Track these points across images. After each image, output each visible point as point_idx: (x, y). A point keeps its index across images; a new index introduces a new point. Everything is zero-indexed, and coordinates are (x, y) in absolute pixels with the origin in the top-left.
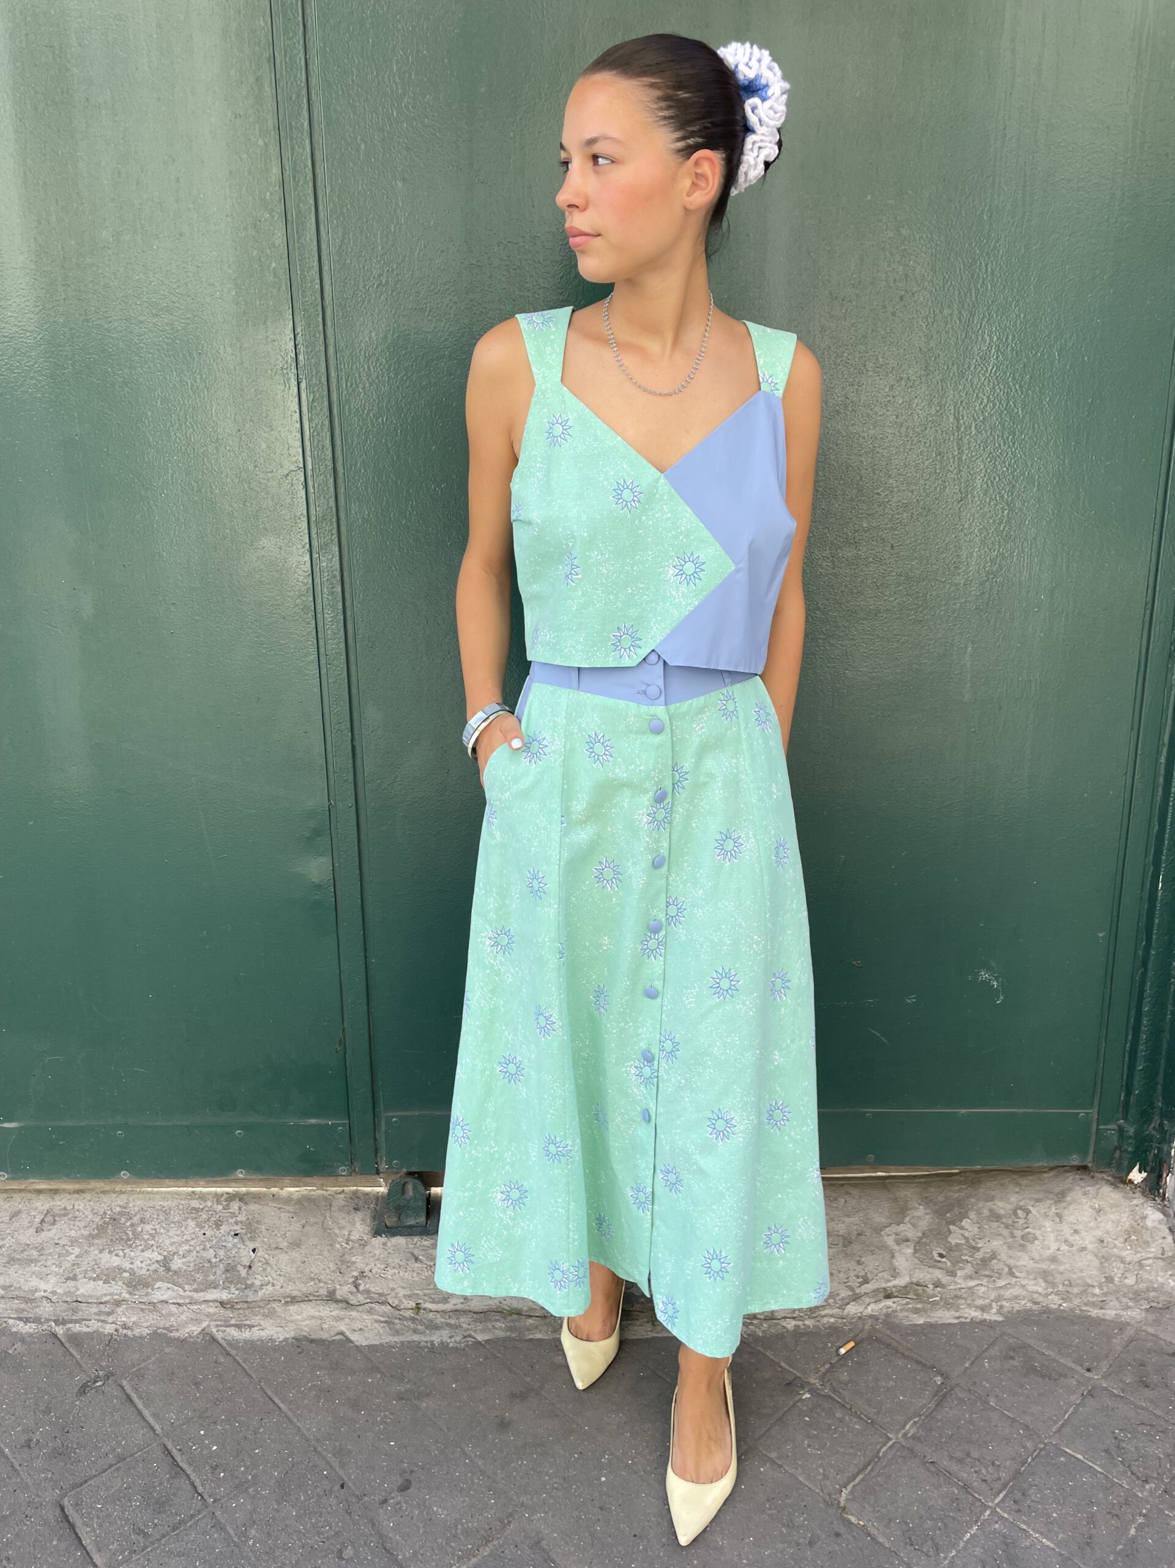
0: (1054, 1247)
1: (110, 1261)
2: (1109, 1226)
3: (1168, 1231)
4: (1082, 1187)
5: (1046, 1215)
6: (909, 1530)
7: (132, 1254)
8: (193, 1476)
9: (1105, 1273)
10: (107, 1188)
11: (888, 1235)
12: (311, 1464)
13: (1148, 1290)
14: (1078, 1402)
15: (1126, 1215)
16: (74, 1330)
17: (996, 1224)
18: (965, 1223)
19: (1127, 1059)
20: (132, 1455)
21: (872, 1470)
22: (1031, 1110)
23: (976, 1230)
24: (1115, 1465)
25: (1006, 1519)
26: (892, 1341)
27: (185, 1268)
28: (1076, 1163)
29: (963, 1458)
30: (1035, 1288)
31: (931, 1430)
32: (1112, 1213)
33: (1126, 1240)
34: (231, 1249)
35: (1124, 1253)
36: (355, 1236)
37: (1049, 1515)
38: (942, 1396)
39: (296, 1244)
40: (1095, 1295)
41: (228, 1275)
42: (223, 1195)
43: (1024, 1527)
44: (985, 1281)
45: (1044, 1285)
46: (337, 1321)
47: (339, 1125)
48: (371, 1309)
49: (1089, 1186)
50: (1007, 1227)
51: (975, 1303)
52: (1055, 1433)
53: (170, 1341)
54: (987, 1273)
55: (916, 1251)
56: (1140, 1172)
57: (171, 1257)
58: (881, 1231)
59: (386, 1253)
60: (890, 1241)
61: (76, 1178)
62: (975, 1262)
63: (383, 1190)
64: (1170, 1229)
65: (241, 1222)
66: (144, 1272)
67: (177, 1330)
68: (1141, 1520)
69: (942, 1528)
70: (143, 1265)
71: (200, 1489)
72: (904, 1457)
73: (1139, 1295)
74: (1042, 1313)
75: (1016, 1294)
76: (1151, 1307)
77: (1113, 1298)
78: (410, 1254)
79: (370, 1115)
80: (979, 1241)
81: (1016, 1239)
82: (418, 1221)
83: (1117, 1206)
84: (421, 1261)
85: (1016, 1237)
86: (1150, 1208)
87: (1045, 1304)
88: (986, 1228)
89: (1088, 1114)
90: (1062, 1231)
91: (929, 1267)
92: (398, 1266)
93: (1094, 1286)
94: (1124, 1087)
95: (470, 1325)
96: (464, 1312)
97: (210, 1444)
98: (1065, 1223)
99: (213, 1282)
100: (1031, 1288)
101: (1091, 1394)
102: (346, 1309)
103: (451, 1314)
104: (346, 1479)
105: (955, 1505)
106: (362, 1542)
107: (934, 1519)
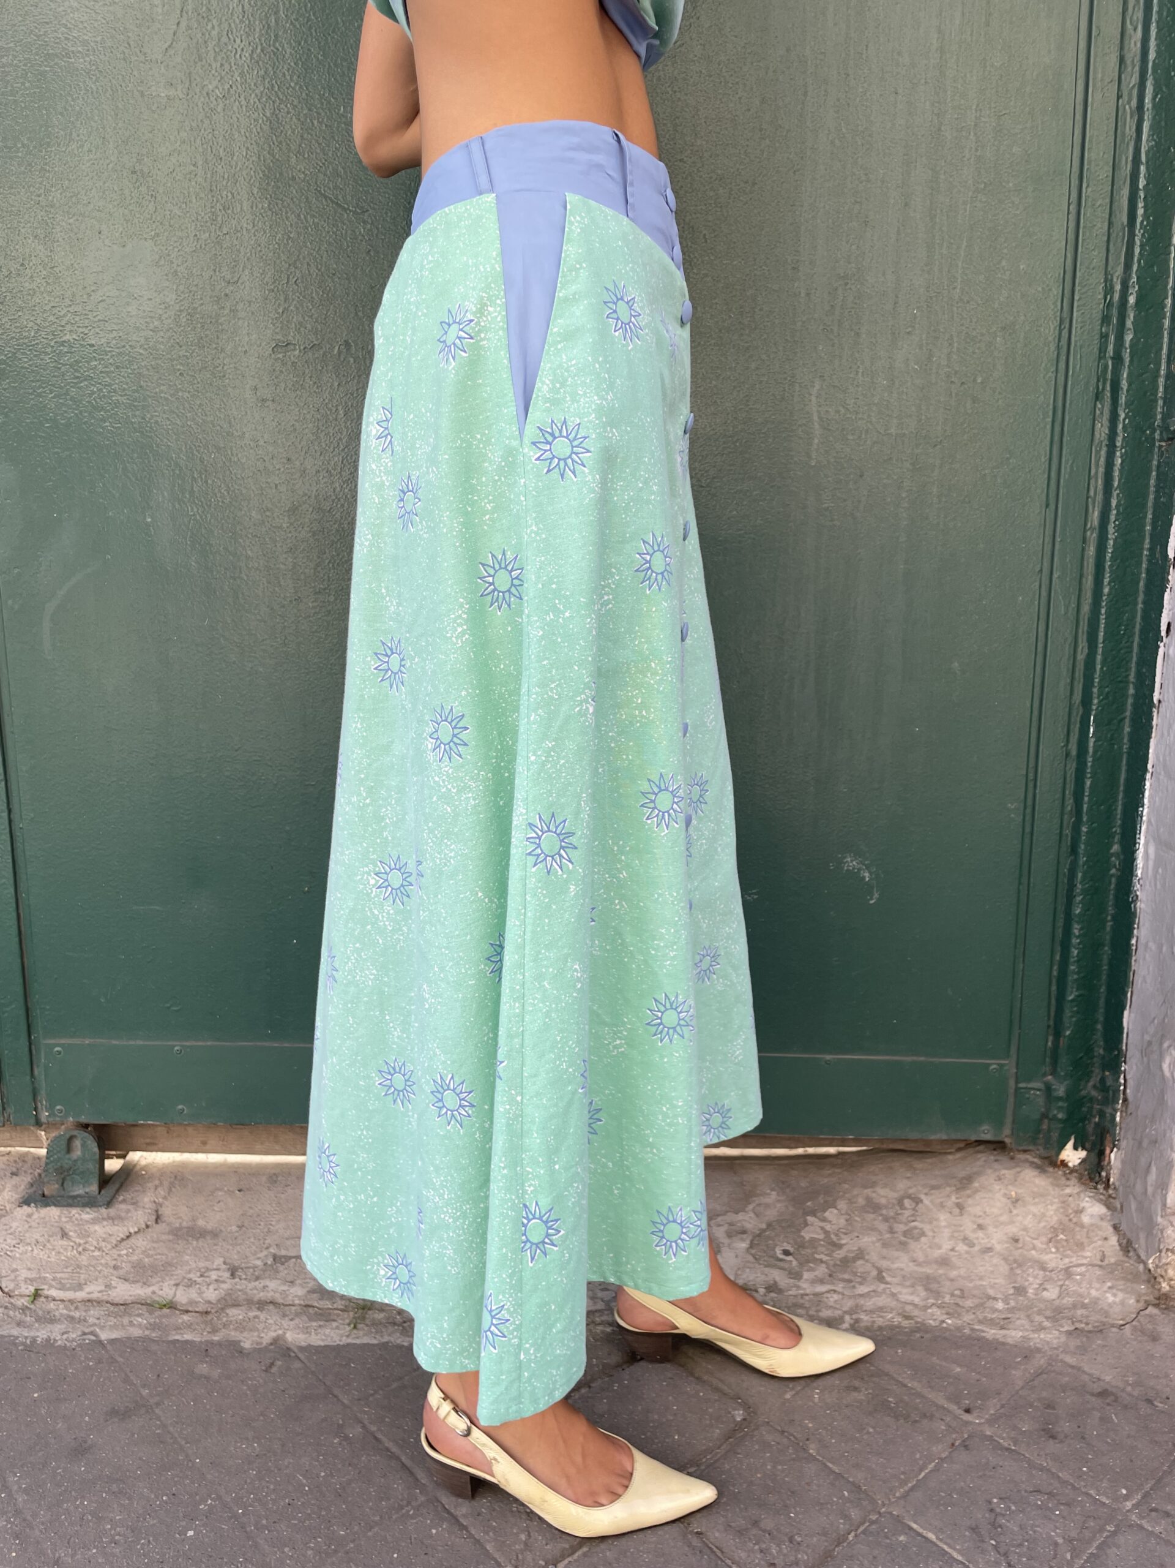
0: (947, 1246)
2: (1029, 1221)
3: (1111, 1229)
4: (995, 1170)
5: (942, 1206)
9: (1015, 1282)
11: (719, 1226)
13: (1074, 1306)
14: (943, 1456)
15: (1054, 1207)
17: (872, 1216)
18: (830, 1213)
19: (1054, 988)
22: (922, 1059)
23: (842, 1222)
24: (983, 1552)
28: (989, 1137)
30: (910, 1298)
32: (1035, 1204)
33: (1050, 1240)
35: (1046, 1258)
40: (996, 1310)
44: (839, 1287)
45: (923, 1294)
49: (1005, 1169)
50: (886, 1219)
51: (820, 1313)
52: (899, 1498)
54: (846, 1276)
55: (751, 1246)
56: (1075, 1148)
62: (832, 1263)
63: (43, 1150)
64: (1116, 1228)
73: (1061, 1313)
74: (914, 1331)
75: (880, 1304)
76: (1076, 1329)
77: (1022, 1315)
78: (58, 1229)
79: (23, 1041)
80: (842, 1236)
81: (896, 1235)
82: (87, 1190)
83: (1042, 1195)
84: (69, 1239)
85: (896, 1232)
86: (1087, 1199)
87: (919, 1320)
88: (857, 1221)
89: (1001, 1066)
90: (961, 1226)
91: (766, 1266)
92: (34, 1242)
93: (995, 1299)
94: (1051, 1031)
95: (98, 1319)
96: (99, 1302)
98: (966, 1216)
100: (905, 1297)
101: (966, 1445)
103: (79, 1304)
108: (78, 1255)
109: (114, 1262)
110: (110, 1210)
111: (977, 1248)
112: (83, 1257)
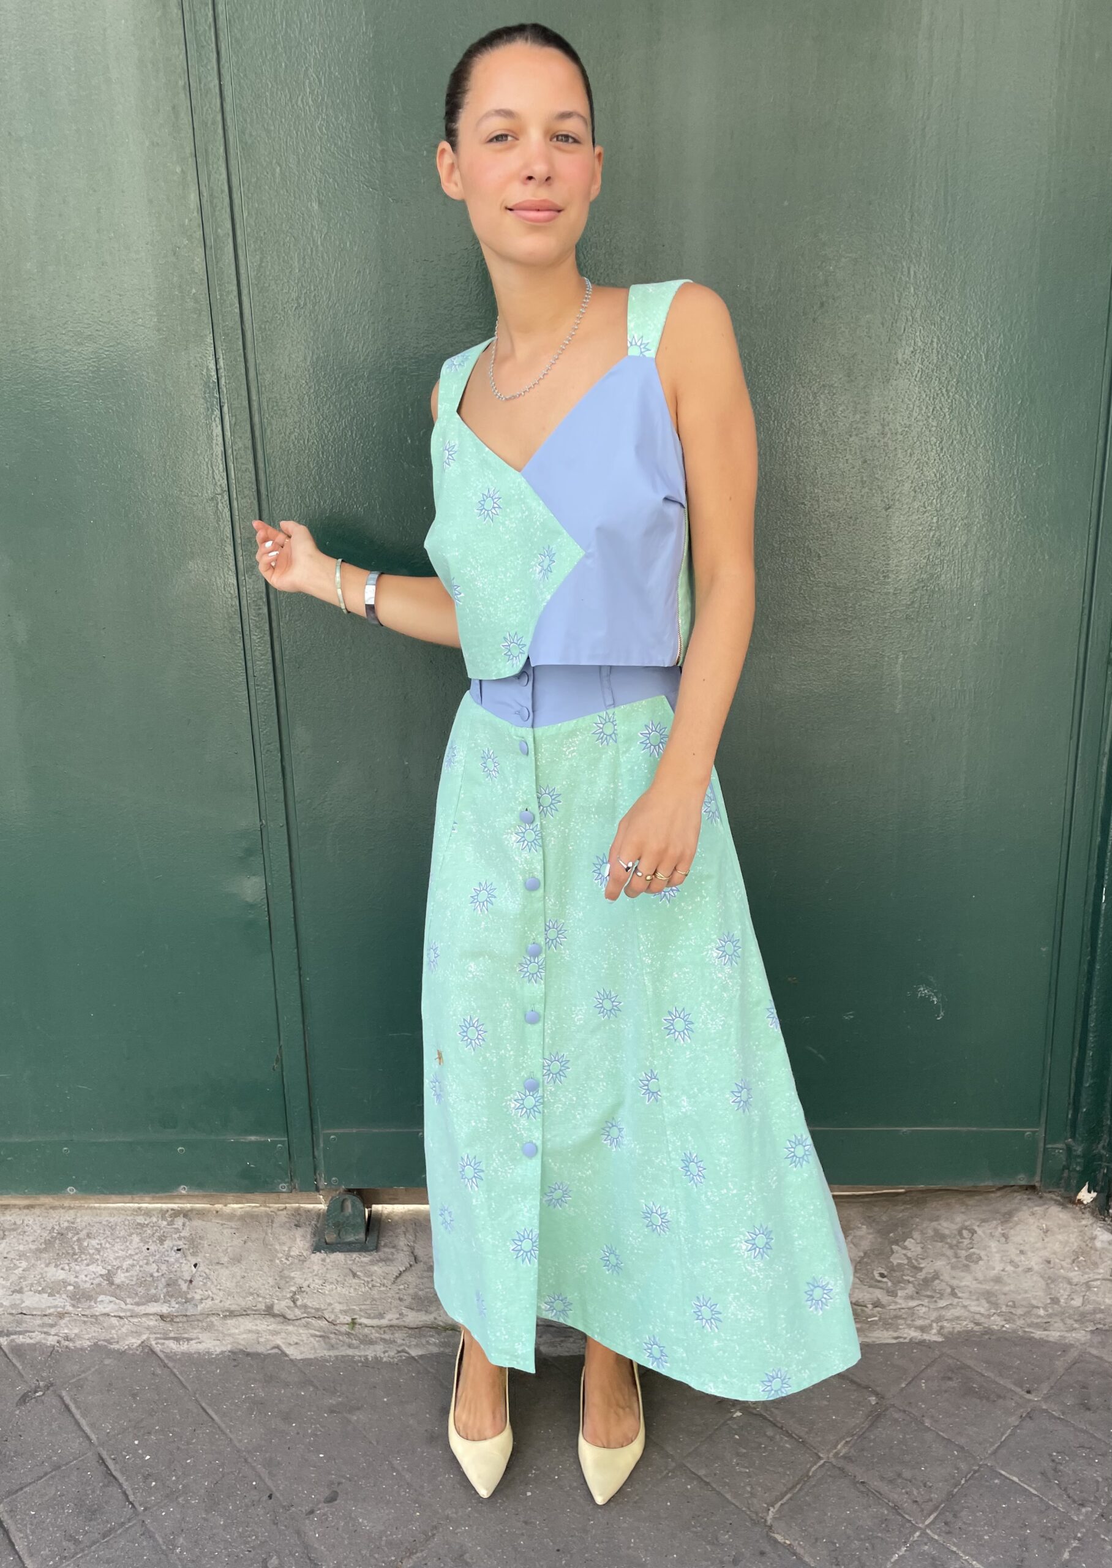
0: (999, 1267)
1: (56, 1274)
2: (1057, 1246)
4: (1030, 1207)
5: (992, 1235)
6: (835, 1550)
7: (77, 1268)
8: (125, 1485)
9: (1050, 1294)
10: (57, 1203)
12: (240, 1475)
13: (1094, 1312)
14: (1016, 1424)
15: (1075, 1236)
16: (17, 1341)
17: (940, 1244)
18: (909, 1243)
19: (1073, 1075)
20: (67, 1464)
21: (801, 1489)
22: (975, 1129)
23: (919, 1249)
24: (1050, 1488)
25: (937, 1541)
27: (127, 1282)
28: (1023, 1183)
29: (894, 1479)
30: (978, 1309)
31: (863, 1450)
32: (1060, 1233)
33: (1073, 1261)
34: (173, 1264)
35: (1071, 1274)
36: (295, 1252)
37: (980, 1538)
38: (876, 1417)
39: (237, 1260)
40: (1039, 1317)
41: (170, 1289)
42: (168, 1211)
43: (955, 1549)
44: (926, 1302)
45: (986, 1305)
46: (273, 1335)
47: (280, 1142)
48: (308, 1323)
49: (1037, 1206)
50: (951, 1247)
51: (915, 1323)
52: (990, 1454)
53: (110, 1353)
54: (929, 1293)
56: (1089, 1192)
57: (115, 1271)
59: (325, 1269)
61: (25, 1193)
62: (916, 1283)
63: (323, 1207)
65: (184, 1238)
66: (88, 1285)
67: (118, 1342)
68: (1075, 1544)
69: (870, 1548)
71: (131, 1498)
72: (834, 1477)
73: (1085, 1317)
74: (983, 1334)
75: (957, 1314)
76: (1097, 1329)
77: (1057, 1319)
78: (348, 1271)
79: (308, 1132)
80: (921, 1261)
81: (960, 1259)
82: (357, 1237)
83: (1065, 1226)
84: (359, 1277)
85: (959, 1257)
86: (1099, 1229)
87: (986, 1326)
88: (929, 1248)
89: (1034, 1132)
90: (1008, 1251)
91: (870, 1287)
92: (335, 1282)
93: (1038, 1307)
94: (1071, 1106)
95: (404, 1340)
96: (399, 1327)
97: (143, 1453)
98: (1010, 1244)
99: (154, 1295)
100: (973, 1309)
101: (1030, 1416)
102: (283, 1323)
103: (386, 1329)
104: (274, 1489)
105: (883, 1525)
106: (287, 1551)
107: (861, 1540)
108: (370, 1291)
109: (397, 1296)
110: (379, 1253)
112: (375, 1292)
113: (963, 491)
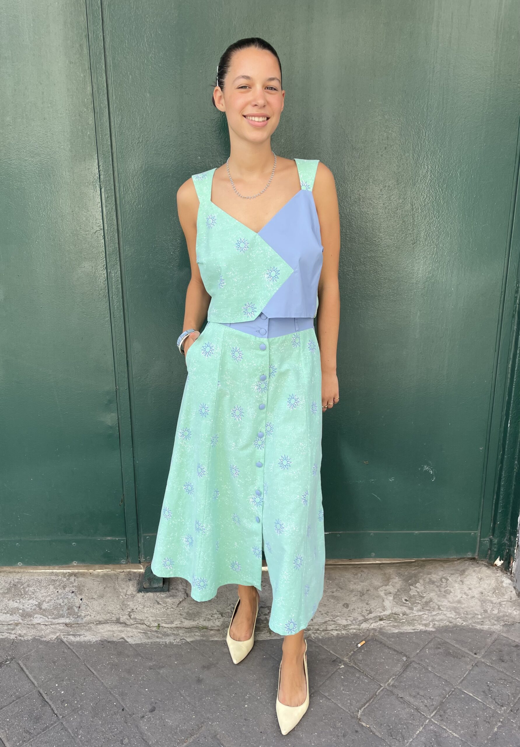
0: (459, 596)
1: (13, 604)
2: (486, 586)
3: (513, 588)
4: (473, 568)
5: (456, 581)
6: (390, 729)
7: (24, 601)
8: (52, 706)
9: (484, 608)
10: (12, 570)
11: (381, 591)
12: (108, 700)
13: (504, 616)
14: (470, 669)
15: (494, 581)
17: (432, 585)
18: (418, 585)
19: (494, 507)
20: (23, 696)
21: (373, 701)
22: (448, 532)
23: (423, 588)
24: (487, 699)
25: (436, 724)
26: (383, 641)
27: (48, 608)
28: (470, 556)
29: (416, 695)
30: (450, 615)
31: (401, 682)
32: (487, 580)
33: (493, 593)
34: (71, 599)
35: (492, 599)
36: (129, 592)
37: (456, 722)
38: (406, 667)
39: (101, 596)
40: (479, 619)
41: (69, 611)
42: (66, 573)
43: (445, 728)
44: (427, 612)
45: (454, 614)
46: (120, 632)
47: (123, 540)
48: (137, 626)
49: (476, 567)
50: (437, 587)
51: (422, 622)
52: (459, 683)
53: (42, 642)
54: (428, 608)
55: (394, 598)
56: (500, 561)
57: (42, 603)
58: (378, 589)
59: (144, 600)
60: (382, 594)
62: (422, 604)
63: (142, 571)
64: (514, 588)
65: (75, 586)
66: (29, 610)
67: (45, 637)
68: (500, 724)
69: (406, 728)
70: (29, 607)
71: (56, 712)
72: (388, 695)
73: (499, 618)
74: (453, 627)
75: (441, 618)
76: (505, 624)
77: (487, 620)
78: (155, 601)
79: (136, 535)
80: (424, 593)
81: (442, 592)
82: (159, 585)
83: (489, 577)
84: (160, 604)
86: (504, 578)
87: (455, 623)
88: (427, 587)
89: (475, 533)
90: (463, 588)
91: (400, 606)
92: (149, 607)
93: (478, 614)
94: (492, 521)
95: (183, 634)
96: (181, 628)
97: (61, 690)
98: (464, 585)
99: (62, 614)
100: (448, 615)
101: (476, 665)
102: (125, 626)
103: (174, 629)
104: (124, 706)
105: (412, 717)
106: (132, 736)
107: (402, 724)
108: (166, 611)
109: (179, 613)
110: (170, 593)
111: (469, 597)
112: (168, 611)
113: (448, 236)
